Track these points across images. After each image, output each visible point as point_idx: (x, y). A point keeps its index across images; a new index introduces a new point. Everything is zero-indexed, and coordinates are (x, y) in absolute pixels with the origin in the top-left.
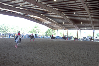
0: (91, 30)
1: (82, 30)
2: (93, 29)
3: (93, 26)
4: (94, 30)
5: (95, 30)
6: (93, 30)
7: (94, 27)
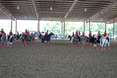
0: (35, 20)
1: (19, 19)
2: (38, 18)
3: (37, 14)
4: (39, 21)
5: (41, 20)
6: (37, 20)
7: (38, 16)
